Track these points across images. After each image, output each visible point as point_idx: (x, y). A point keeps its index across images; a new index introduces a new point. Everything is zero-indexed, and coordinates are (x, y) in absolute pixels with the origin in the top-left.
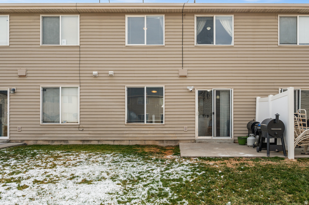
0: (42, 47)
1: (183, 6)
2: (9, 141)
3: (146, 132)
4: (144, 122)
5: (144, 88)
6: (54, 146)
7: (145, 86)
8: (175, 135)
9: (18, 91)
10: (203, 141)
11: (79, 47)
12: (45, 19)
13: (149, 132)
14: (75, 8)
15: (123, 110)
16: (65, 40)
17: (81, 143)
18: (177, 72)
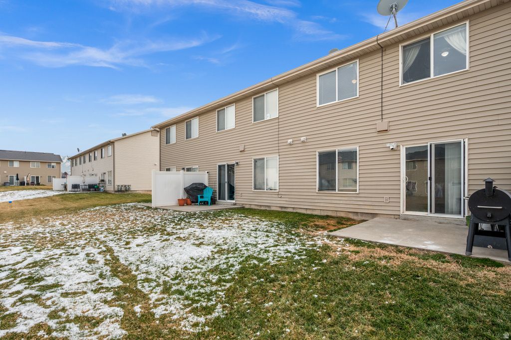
0: (254, 125)
1: (377, 40)
2: (235, 204)
3: (338, 202)
4: (335, 190)
5: (335, 152)
6: (261, 210)
7: (337, 149)
8: (372, 208)
9: (240, 163)
10: (411, 217)
11: (278, 118)
12: (256, 100)
13: (341, 202)
14: (271, 83)
15: (314, 177)
16: (268, 115)
17: (279, 209)
18: (374, 127)
